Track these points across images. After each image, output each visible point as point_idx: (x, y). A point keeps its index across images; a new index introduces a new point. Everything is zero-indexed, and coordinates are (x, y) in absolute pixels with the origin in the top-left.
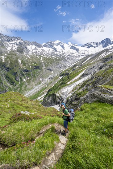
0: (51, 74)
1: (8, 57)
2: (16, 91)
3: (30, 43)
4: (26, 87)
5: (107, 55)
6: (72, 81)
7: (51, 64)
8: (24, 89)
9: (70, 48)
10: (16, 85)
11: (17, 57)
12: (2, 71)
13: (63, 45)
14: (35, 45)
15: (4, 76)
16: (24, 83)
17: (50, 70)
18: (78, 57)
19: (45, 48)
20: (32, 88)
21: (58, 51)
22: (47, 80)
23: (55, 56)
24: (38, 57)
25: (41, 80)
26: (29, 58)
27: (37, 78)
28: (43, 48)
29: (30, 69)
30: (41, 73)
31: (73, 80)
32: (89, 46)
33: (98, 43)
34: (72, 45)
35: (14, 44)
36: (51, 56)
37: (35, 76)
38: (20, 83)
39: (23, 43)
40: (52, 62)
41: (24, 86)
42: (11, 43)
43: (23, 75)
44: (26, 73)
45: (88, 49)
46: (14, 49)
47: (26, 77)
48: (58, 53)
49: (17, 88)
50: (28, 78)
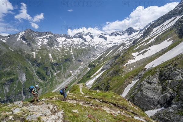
0: (81, 65)
1: (39, 53)
2: (47, 86)
3: (60, 36)
4: (56, 81)
5: (123, 49)
6: (94, 75)
7: (80, 55)
8: (54, 83)
9: (99, 37)
10: (46, 80)
11: (48, 52)
12: (33, 67)
13: (91, 35)
14: (65, 37)
15: (34, 72)
16: (55, 76)
17: (80, 61)
18: (107, 45)
19: (74, 39)
20: (62, 82)
21: (87, 41)
22: (77, 71)
23: (84, 47)
24: (68, 49)
25: (71, 72)
26: (59, 51)
27: (67, 70)
28: (72, 40)
29: (60, 62)
30: (71, 65)
31: (96, 73)
32: (116, 34)
33: (123, 31)
34: (101, 34)
35: (45, 38)
36: (81, 47)
37: (65, 69)
38: (50, 77)
39: (54, 37)
40: (82, 53)
41: (55, 80)
42: (41, 37)
43: (53, 69)
44: (56, 66)
45: (115, 37)
46: (45, 43)
47: (56, 71)
48: (87, 43)
49: (48, 83)
50: (59, 72)
